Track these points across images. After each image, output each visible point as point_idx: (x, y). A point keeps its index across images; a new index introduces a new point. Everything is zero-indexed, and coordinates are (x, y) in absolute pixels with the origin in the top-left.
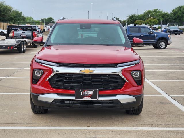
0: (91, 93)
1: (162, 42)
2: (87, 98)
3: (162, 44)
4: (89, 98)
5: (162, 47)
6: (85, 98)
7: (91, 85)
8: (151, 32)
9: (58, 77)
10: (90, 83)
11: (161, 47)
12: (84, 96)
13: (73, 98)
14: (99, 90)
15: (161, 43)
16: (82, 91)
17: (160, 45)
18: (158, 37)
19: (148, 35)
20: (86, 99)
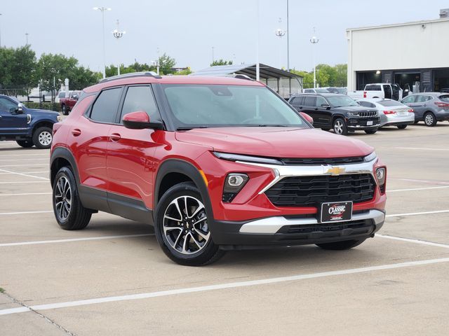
0: (342, 209)
1: (45, 133)
2: (337, 218)
3: (45, 136)
4: (340, 218)
5: (45, 144)
6: (334, 218)
7: (339, 195)
8: (20, 109)
9: (285, 185)
10: (336, 192)
11: (41, 143)
12: (333, 215)
13: (314, 221)
14: (354, 203)
15: (41, 135)
16: (331, 205)
17: (40, 139)
18: (34, 121)
19: (11, 115)
20: (335, 220)
